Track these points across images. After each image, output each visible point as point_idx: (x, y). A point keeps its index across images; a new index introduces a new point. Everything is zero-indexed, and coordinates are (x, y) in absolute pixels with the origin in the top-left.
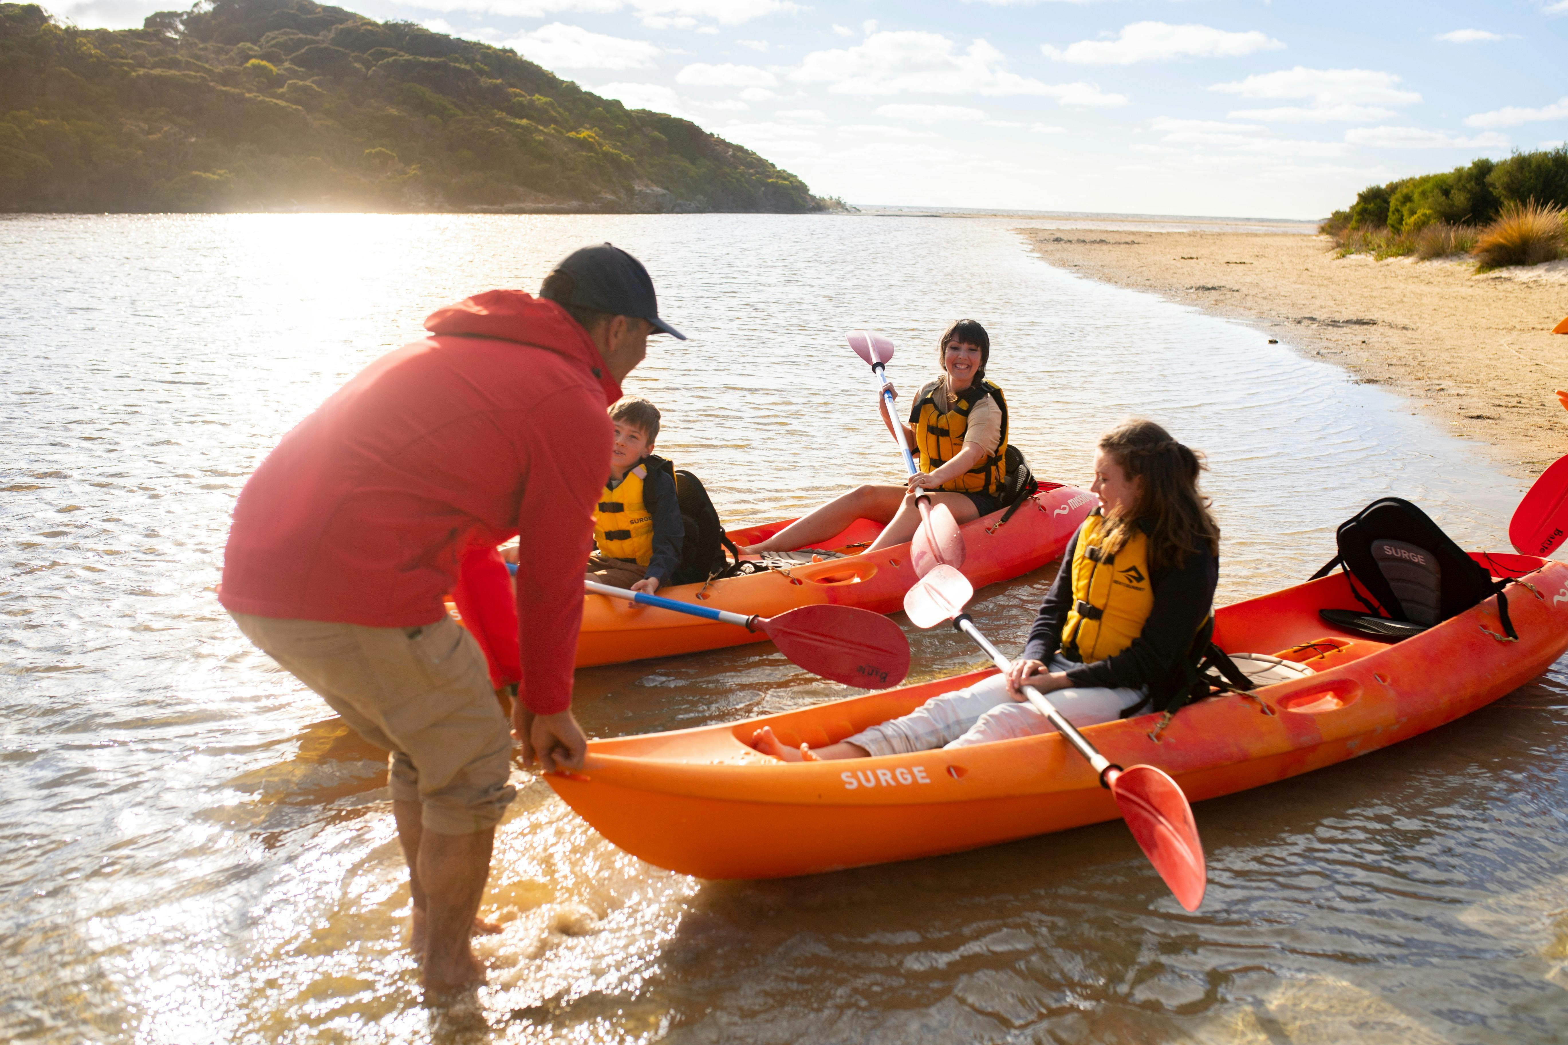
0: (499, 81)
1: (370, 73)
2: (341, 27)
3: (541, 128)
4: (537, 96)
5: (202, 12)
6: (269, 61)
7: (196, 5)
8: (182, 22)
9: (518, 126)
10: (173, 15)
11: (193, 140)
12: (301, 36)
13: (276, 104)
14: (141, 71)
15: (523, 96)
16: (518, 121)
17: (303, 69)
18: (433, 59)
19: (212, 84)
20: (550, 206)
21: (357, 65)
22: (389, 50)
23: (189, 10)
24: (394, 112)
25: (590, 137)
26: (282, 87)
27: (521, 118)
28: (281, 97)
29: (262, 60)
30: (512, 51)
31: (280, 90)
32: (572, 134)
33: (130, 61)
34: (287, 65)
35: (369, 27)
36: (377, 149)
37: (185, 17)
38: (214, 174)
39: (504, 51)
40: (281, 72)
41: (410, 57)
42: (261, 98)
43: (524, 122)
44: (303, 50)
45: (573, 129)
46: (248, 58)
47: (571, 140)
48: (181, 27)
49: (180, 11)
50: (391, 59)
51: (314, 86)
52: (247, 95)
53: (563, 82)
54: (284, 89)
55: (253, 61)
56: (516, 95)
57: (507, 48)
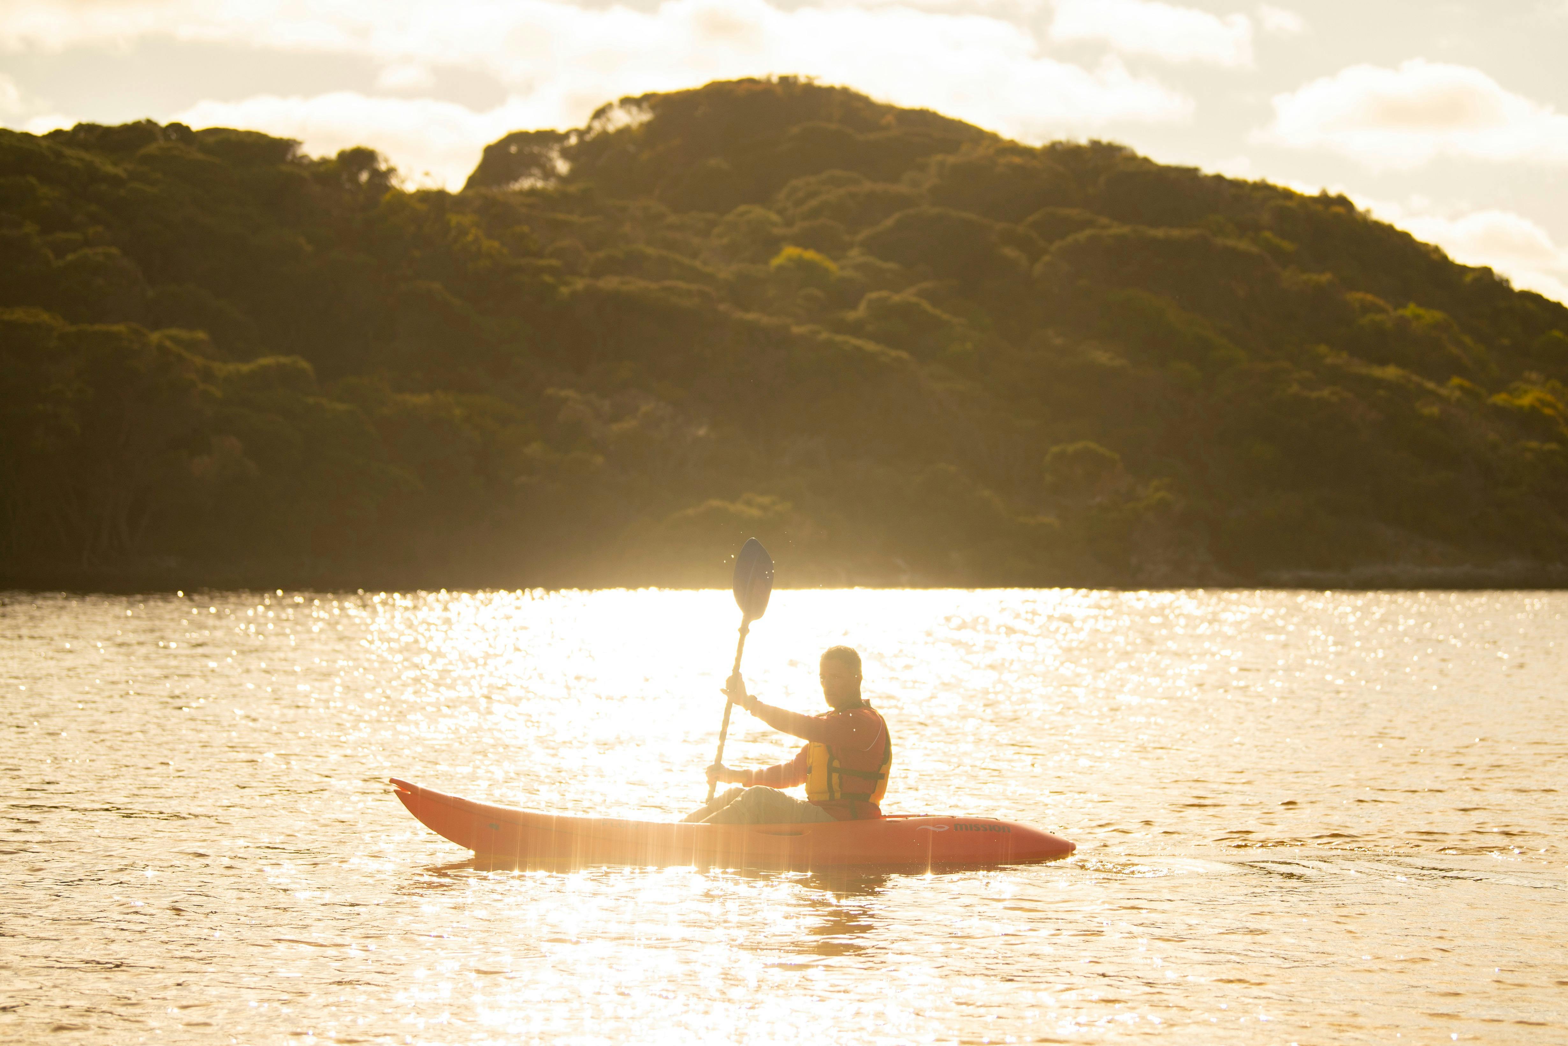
0: (1325, 278)
1: (1038, 269)
2: (951, 159)
3: (1431, 385)
4: (1411, 310)
5: (611, 128)
6: (819, 249)
7: (600, 114)
8: (566, 154)
9: (1378, 383)
10: (547, 138)
11: (702, 432)
12: (867, 186)
13: (858, 349)
14: (580, 284)
15: (1381, 310)
16: (1378, 372)
17: (891, 265)
18: (1176, 233)
19: (722, 307)
20: (1436, 571)
21: (1010, 252)
22: (1074, 213)
23: (582, 125)
24: (1102, 357)
25: (1544, 403)
26: (854, 306)
27: (1383, 362)
28: (856, 329)
29: (806, 247)
30: (1342, 201)
31: (851, 316)
32: (1500, 399)
33: (554, 262)
34: (855, 255)
35: (1017, 160)
36: (1080, 445)
37: (573, 140)
38: (749, 503)
39: (1324, 200)
40: (849, 273)
41: (1125, 230)
42: (824, 336)
43: (1391, 372)
44: (889, 222)
45: (1497, 386)
46: (773, 245)
47: (1501, 413)
48: (562, 167)
49: (561, 129)
50: (1083, 236)
51: (926, 305)
52: (796, 330)
53: (1464, 269)
54: (860, 312)
55: (790, 251)
56: (1366, 309)
57: (1333, 192)
